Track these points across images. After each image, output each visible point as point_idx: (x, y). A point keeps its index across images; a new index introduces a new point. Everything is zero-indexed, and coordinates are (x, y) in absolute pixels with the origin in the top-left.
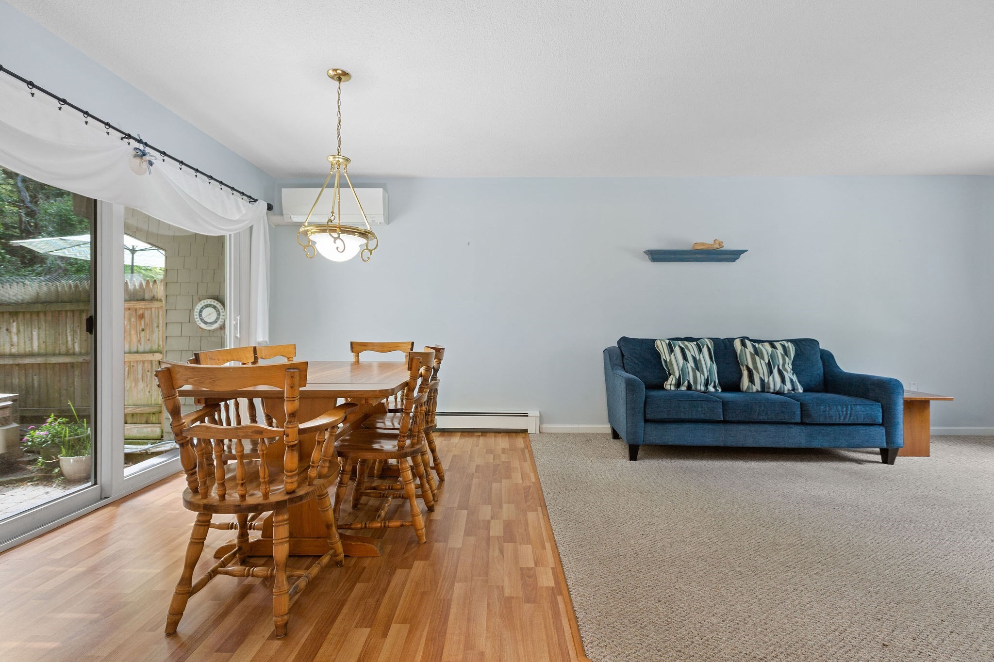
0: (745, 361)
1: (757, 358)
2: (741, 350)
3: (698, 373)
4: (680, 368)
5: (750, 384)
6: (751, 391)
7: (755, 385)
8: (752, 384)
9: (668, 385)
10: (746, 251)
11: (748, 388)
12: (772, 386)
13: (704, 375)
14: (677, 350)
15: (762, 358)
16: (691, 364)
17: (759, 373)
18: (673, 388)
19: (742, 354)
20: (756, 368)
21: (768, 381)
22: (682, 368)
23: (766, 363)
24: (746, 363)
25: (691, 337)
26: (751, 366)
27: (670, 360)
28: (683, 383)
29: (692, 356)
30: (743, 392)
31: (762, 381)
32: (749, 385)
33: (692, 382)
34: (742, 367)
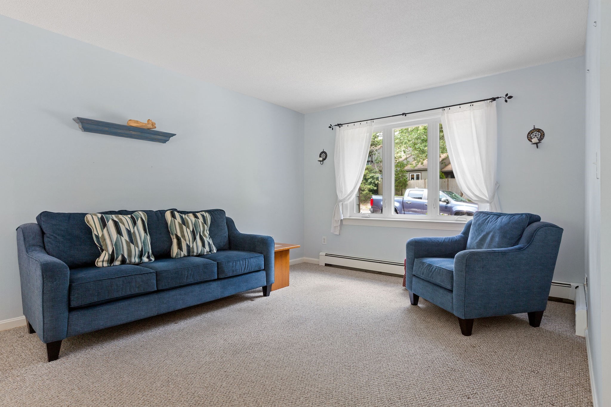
0: (175, 231)
1: (184, 227)
2: (171, 221)
3: (132, 246)
4: (114, 243)
5: (179, 250)
6: (179, 257)
7: (182, 251)
8: (180, 250)
9: (100, 261)
10: (175, 135)
11: (177, 254)
12: (195, 250)
13: (138, 247)
14: (110, 224)
15: (188, 227)
16: (125, 237)
17: (185, 240)
18: (105, 264)
19: (172, 224)
20: (183, 236)
21: (193, 246)
22: (116, 242)
23: (191, 231)
24: (175, 232)
25: (125, 210)
26: (179, 234)
27: (103, 235)
28: (117, 258)
29: (127, 229)
30: (173, 258)
31: (188, 246)
32: (178, 252)
33: (126, 256)
34: (172, 236)
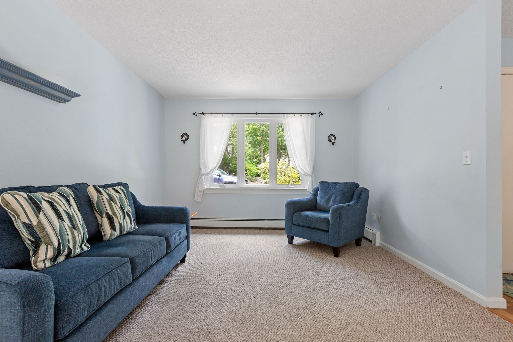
0: (105, 208)
1: (113, 204)
2: (98, 197)
3: (75, 232)
4: (58, 232)
5: (113, 231)
6: (113, 238)
7: (116, 232)
8: (114, 230)
9: (40, 261)
10: (79, 95)
11: (111, 235)
12: (126, 229)
13: (80, 233)
14: (45, 206)
15: (116, 203)
16: (67, 223)
17: (118, 218)
18: (48, 264)
19: (100, 201)
20: (115, 214)
21: (124, 224)
22: (60, 231)
23: (119, 207)
24: (105, 210)
26: (110, 212)
27: (39, 223)
28: (64, 251)
29: (65, 211)
30: (105, 241)
31: (120, 225)
32: (111, 233)
33: (71, 247)
34: (98, 216)
